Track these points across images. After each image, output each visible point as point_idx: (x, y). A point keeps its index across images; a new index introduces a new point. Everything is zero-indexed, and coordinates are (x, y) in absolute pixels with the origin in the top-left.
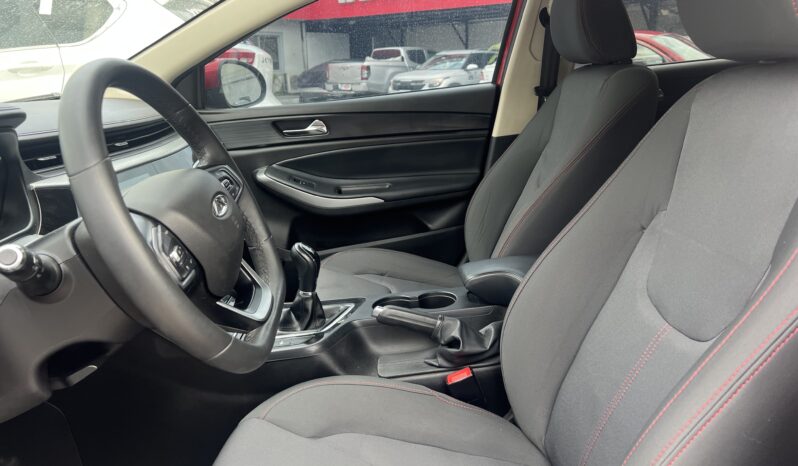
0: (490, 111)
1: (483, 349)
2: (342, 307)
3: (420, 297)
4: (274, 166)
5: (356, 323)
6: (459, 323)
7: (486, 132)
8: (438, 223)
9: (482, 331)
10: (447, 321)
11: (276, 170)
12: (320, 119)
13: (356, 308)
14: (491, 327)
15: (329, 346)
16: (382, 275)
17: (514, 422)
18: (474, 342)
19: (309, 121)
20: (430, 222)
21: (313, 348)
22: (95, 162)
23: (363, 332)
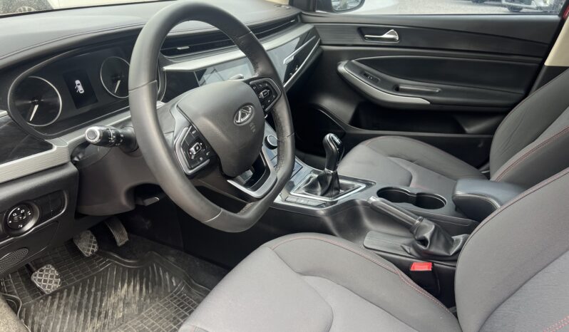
0: (548, 41)
1: (446, 254)
2: (357, 184)
3: (418, 194)
4: (353, 61)
5: (358, 201)
6: (433, 227)
7: (541, 60)
8: (473, 129)
9: (455, 238)
10: (425, 222)
11: (353, 64)
12: (395, 29)
13: (365, 189)
14: (461, 237)
15: (332, 213)
16: (411, 161)
17: (456, 315)
18: (441, 245)
19: (386, 30)
20: (468, 126)
21: (321, 212)
22: (144, 83)
23: (361, 209)
